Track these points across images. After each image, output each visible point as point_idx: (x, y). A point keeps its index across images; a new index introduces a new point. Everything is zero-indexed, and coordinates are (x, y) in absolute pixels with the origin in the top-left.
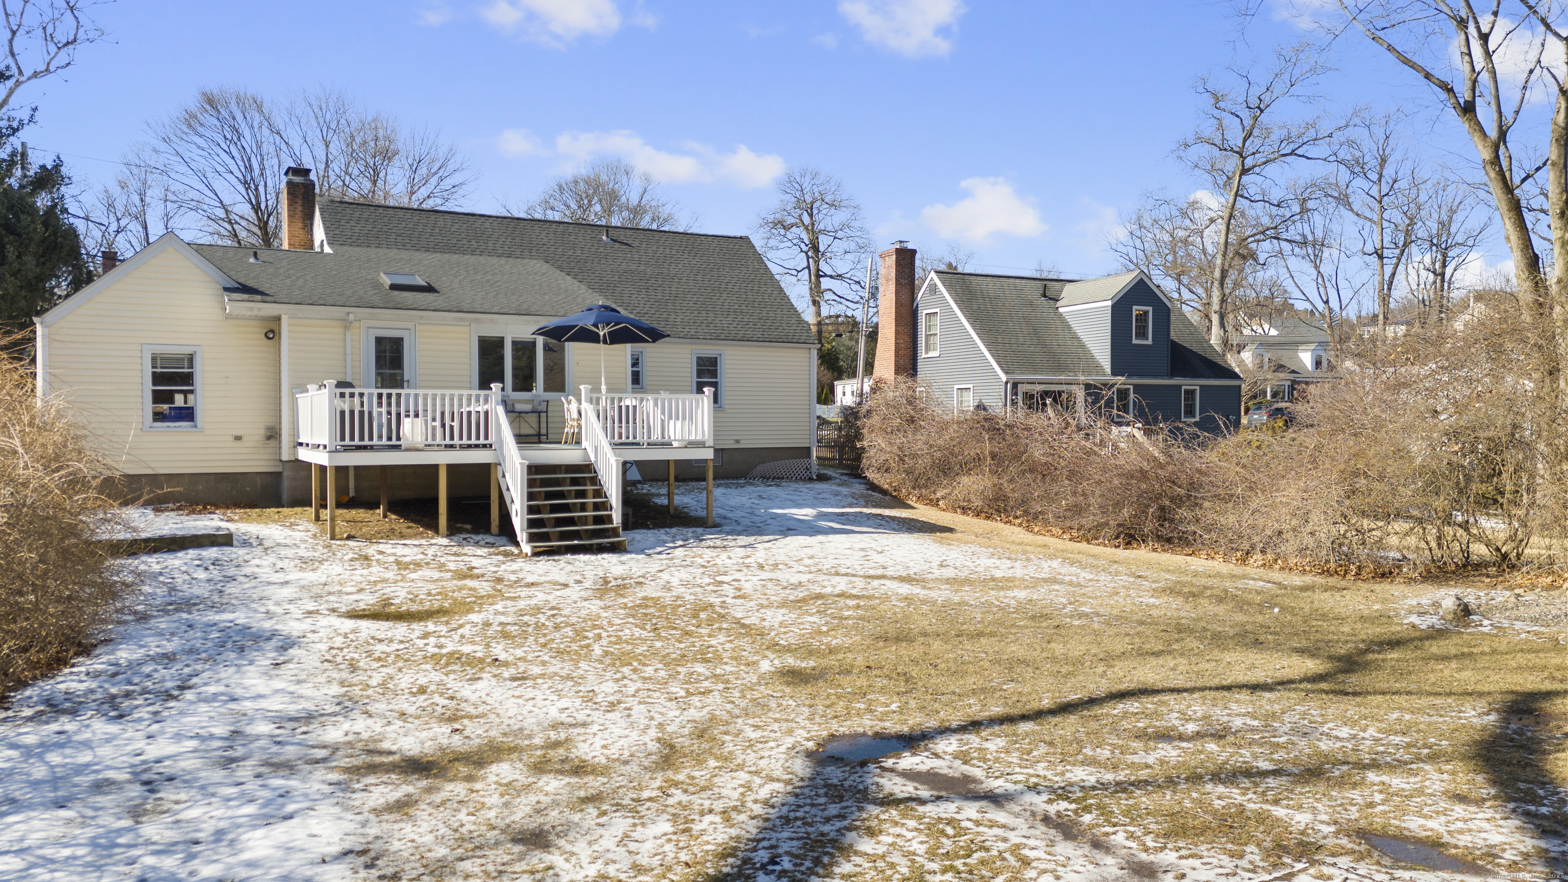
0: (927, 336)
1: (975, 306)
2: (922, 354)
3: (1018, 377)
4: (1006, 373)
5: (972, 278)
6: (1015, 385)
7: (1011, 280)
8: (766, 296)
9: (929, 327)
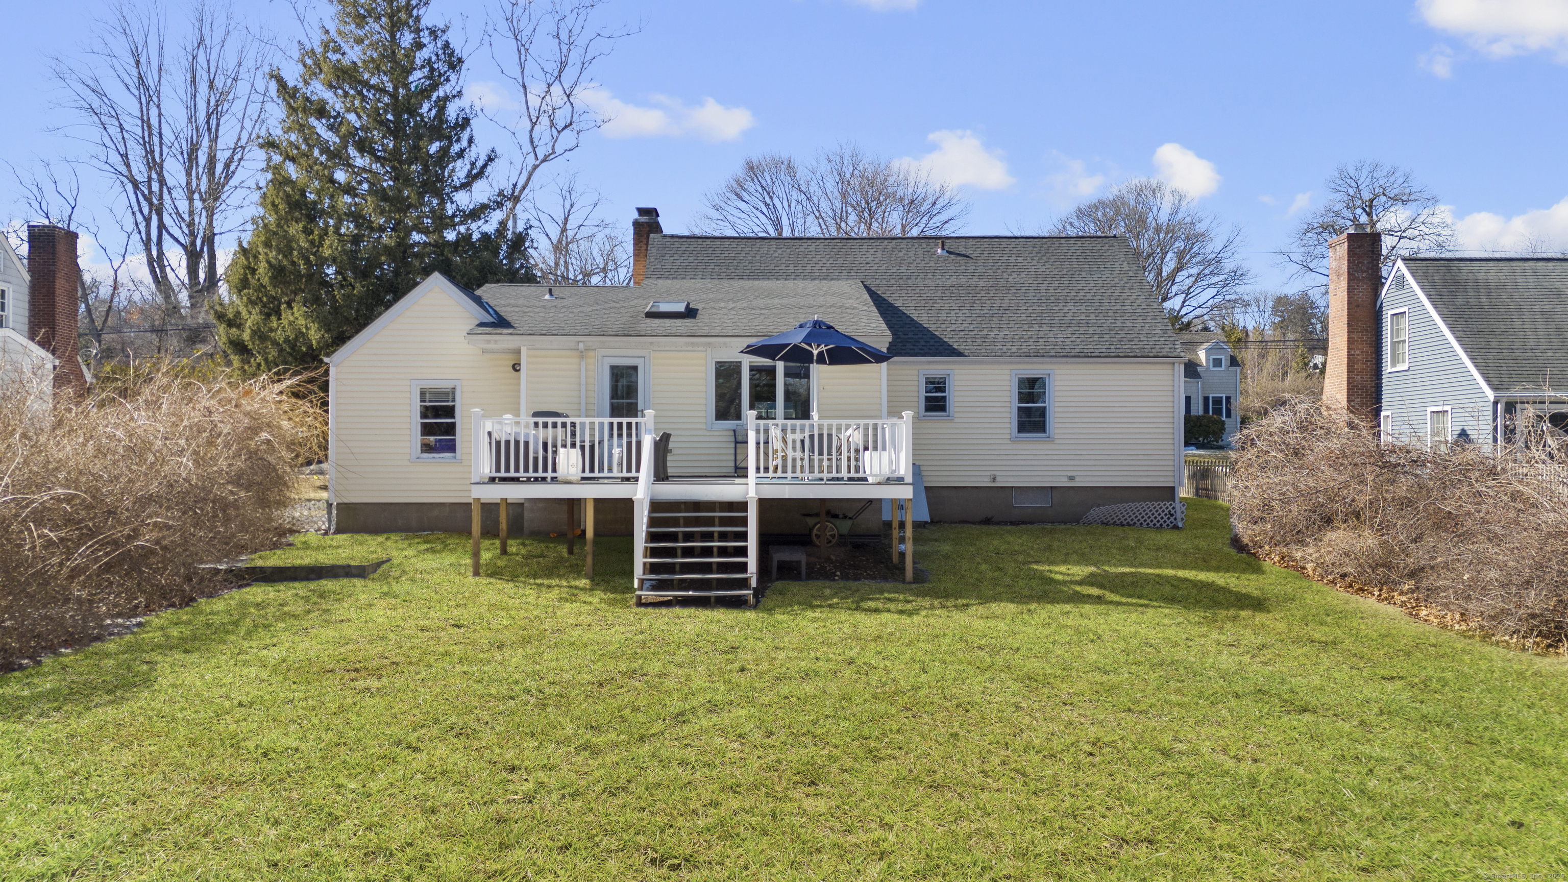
0: (1395, 345)
1: (1460, 301)
2: (1388, 368)
3: (1516, 393)
4: (1495, 388)
5: (1462, 264)
6: (1510, 407)
7: (1531, 264)
8: (1128, 303)
9: (1396, 332)
